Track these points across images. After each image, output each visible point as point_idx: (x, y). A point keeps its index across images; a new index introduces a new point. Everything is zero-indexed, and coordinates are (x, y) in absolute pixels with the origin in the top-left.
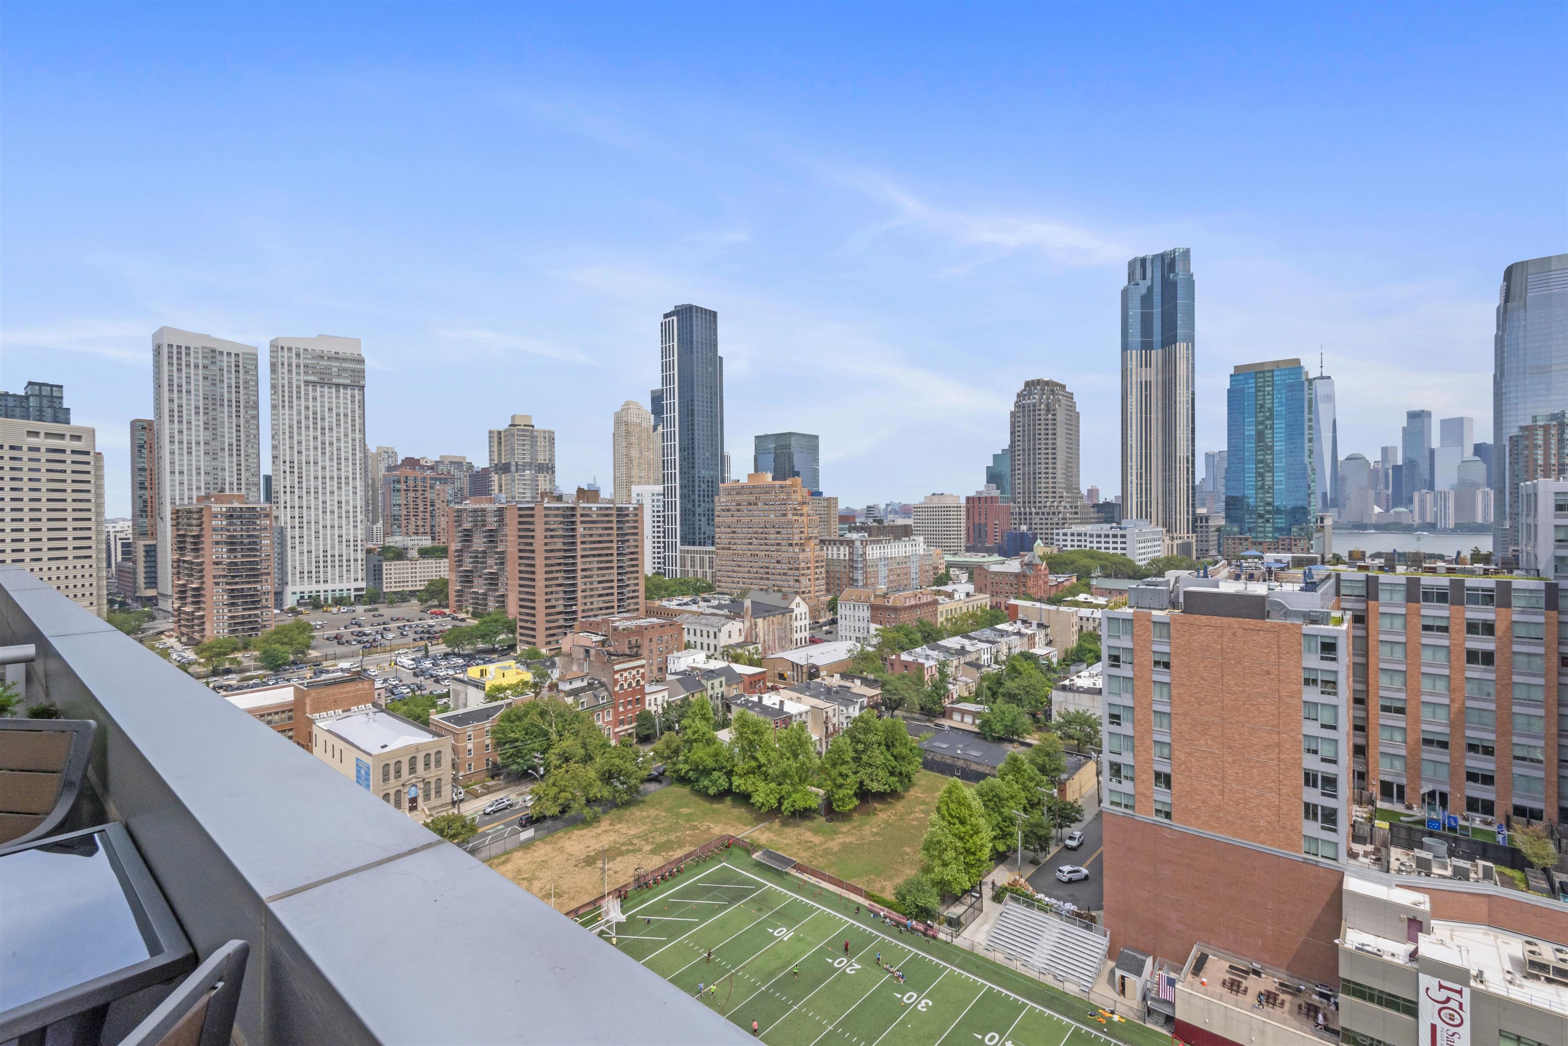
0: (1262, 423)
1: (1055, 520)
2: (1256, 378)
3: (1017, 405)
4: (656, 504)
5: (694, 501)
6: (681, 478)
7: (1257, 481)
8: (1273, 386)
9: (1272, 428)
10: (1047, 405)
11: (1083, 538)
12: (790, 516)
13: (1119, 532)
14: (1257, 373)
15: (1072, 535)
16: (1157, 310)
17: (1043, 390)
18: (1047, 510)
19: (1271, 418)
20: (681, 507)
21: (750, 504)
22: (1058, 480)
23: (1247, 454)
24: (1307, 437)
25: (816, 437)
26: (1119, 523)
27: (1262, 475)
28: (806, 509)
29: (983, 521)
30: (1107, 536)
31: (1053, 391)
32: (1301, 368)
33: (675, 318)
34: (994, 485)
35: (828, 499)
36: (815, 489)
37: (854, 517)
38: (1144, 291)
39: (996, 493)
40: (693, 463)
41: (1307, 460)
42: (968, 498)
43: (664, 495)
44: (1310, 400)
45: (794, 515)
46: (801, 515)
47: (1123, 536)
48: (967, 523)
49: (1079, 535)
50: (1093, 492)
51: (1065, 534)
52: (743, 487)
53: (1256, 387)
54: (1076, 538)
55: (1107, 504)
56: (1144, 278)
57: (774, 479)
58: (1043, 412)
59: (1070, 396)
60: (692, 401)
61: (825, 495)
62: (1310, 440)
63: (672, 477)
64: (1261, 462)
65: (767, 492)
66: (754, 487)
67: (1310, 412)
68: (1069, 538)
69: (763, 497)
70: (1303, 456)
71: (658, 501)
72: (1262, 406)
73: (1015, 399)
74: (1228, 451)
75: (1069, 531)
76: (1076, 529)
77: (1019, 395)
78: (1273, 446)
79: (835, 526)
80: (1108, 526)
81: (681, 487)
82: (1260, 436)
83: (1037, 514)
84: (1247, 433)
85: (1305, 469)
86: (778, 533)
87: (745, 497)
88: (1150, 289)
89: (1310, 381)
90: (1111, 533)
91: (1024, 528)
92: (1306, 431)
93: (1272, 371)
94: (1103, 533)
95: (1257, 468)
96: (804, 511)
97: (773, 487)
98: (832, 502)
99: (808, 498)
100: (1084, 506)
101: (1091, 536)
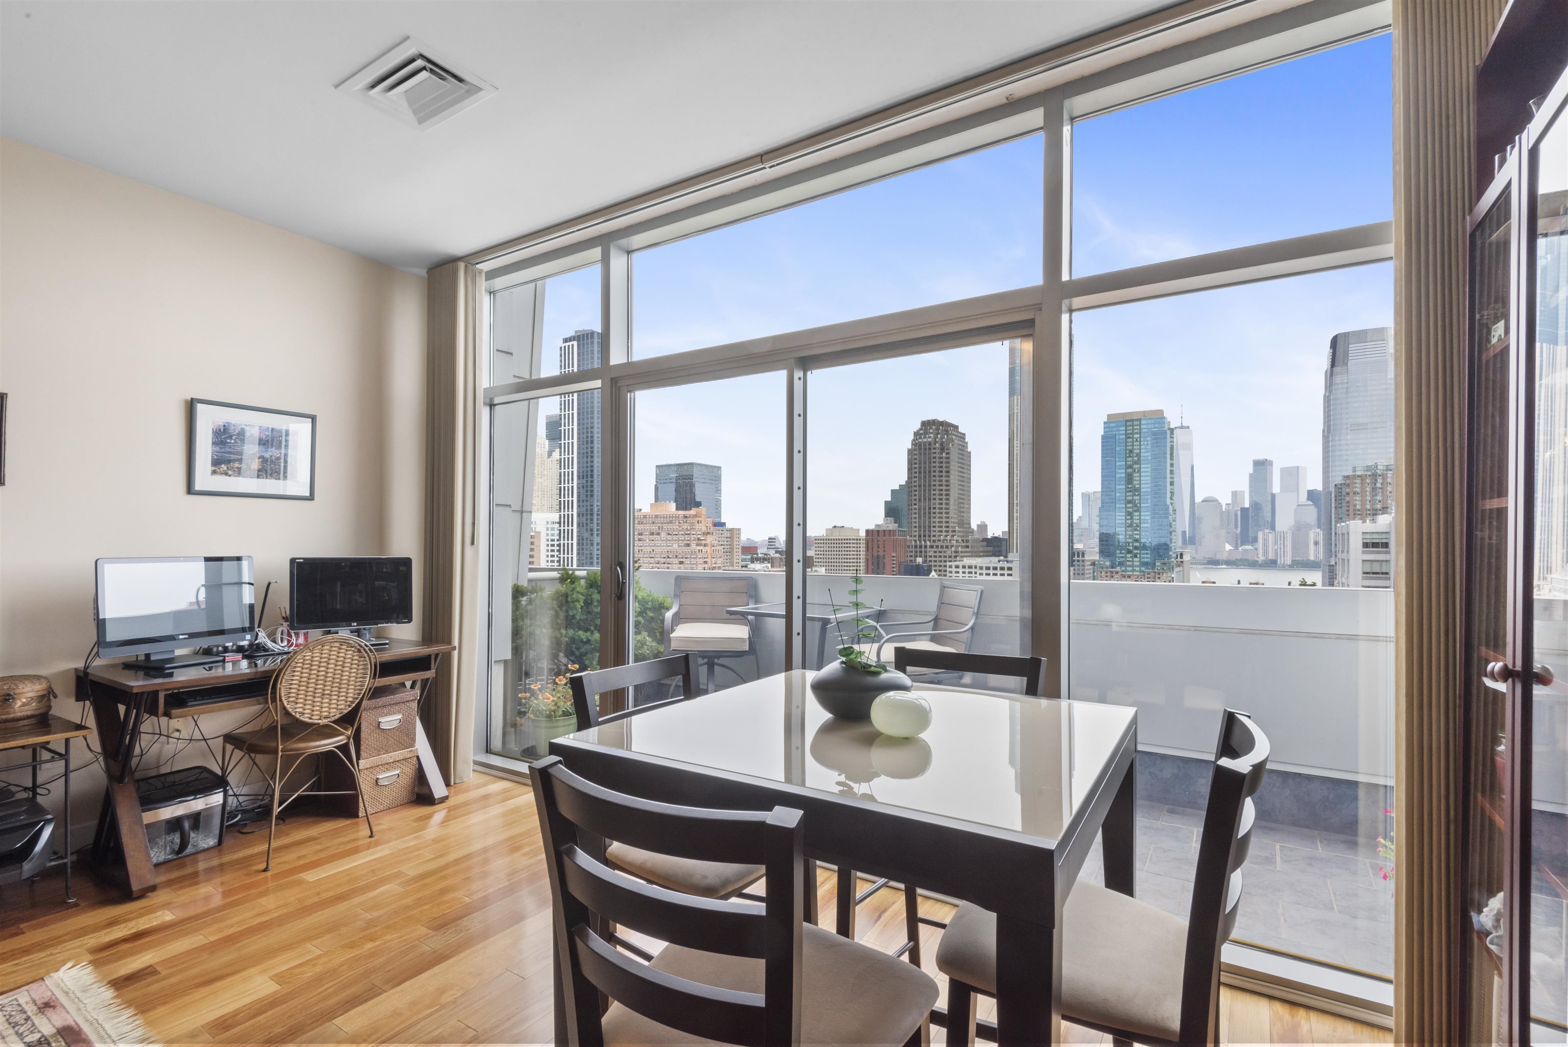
0: (1131, 467)
1: (948, 553)
2: (1126, 426)
3: (914, 443)
4: (550, 532)
5: (592, 530)
6: (579, 506)
7: (1126, 519)
8: (1140, 433)
9: (1139, 471)
10: (942, 444)
11: (973, 570)
12: (693, 546)
13: (1006, 565)
14: (1126, 421)
15: (964, 567)
17: (937, 429)
18: (940, 544)
19: (1138, 462)
20: (578, 536)
21: (652, 534)
22: (951, 515)
23: (1118, 494)
24: (1169, 480)
25: (719, 468)
26: (1006, 557)
27: (1130, 514)
28: (710, 539)
29: (881, 553)
30: (995, 568)
31: (947, 431)
32: (1164, 418)
33: (575, 343)
34: (892, 519)
35: (731, 530)
36: (717, 520)
37: (756, 548)
39: (892, 526)
40: (592, 491)
41: (1168, 501)
42: (867, 531)
43: (560, 523)
44: (1172, 448)
45: (698, 545)
46: (705, 545)
47: (1010, 569)
48: (866, 555)
49: (970, 567)
50: (983, 527)
51: (957, 567)
52: (645, 517)
53: (1126, 434)
54: (967, 570)
55: (995, 539)
57: (677, 509)
58: (938, 451)
59: (962, 437)
60: (592, 428)
61: (728, 526)
62: (1172, 484)
63: (570, 505)
64: (1130, 502)
65: (671, 522)
66: (656, 516)
67: (1172, 459)
68: (961, 570)
69: (665, 526)
70: (1165, 498)
71: (553, 529)
72: (1131, 451)
73: (912, 437)
74: (1102, 492)
75: (960, 564)
76: (967, 561)
77: (916, 434)
78: (1140, 488)
79: (738, 556)
80: (995, 559)
81: (579, 515)
82: (1129, 479)
83: (932, 547)
84: (1118, 476)
85: (1167, 509)
86: (681, 563)
87: (647, 527)
89: (1172, 431)
90: (999, 565)
91: (919, 560)
92: (1169, 476)
93: (1140, 420)
94: (991, 566)
95: (1126, 508)
96: (708, 542)
97: (677, 517)
98: (734, 533)
99: (712, 529)
100: (975, 541)
101: (981, 568)
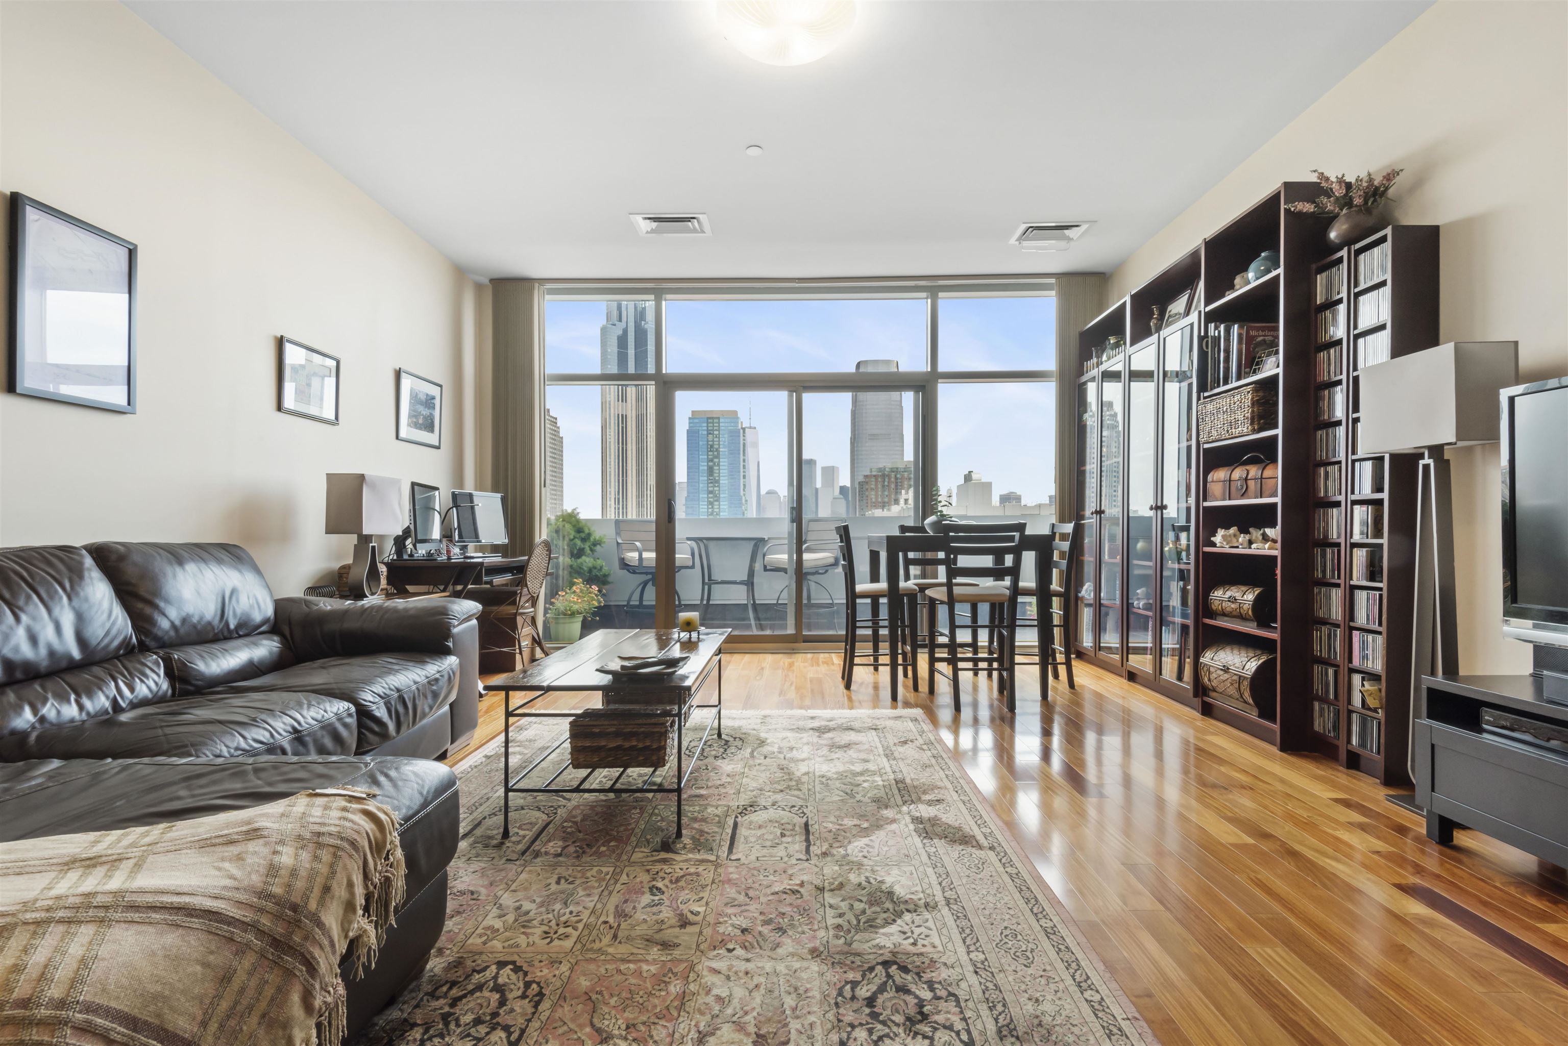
0: (712, 460)
2: (708, 423)
7: (708, 508)
8: (719, 430)
9: (719, 465)
14: (708, 418)
16: (631, 352)
19: (718, 457)
23: (701, 485)
24: (742, 474)
27: (711, 503)
32: (738, 418)
38: (620, 332)
41: (742, 493)
44: (744, 445)
53: (708, 430)
56: (620, 320)
59: (552, 421)
62: (744, 477)
64: (711, 492)
67: (744, 455)
70: (739, 489)
72: (712, 446)
74: (688, 482)
78: (719, 480)
82: (710, 471)
84: (701, 468)
85: (741, 499)
88: (625, 331)
89: (744, 429)
92: (742, 470)
93: (719, 418)
95: (708, 498)
